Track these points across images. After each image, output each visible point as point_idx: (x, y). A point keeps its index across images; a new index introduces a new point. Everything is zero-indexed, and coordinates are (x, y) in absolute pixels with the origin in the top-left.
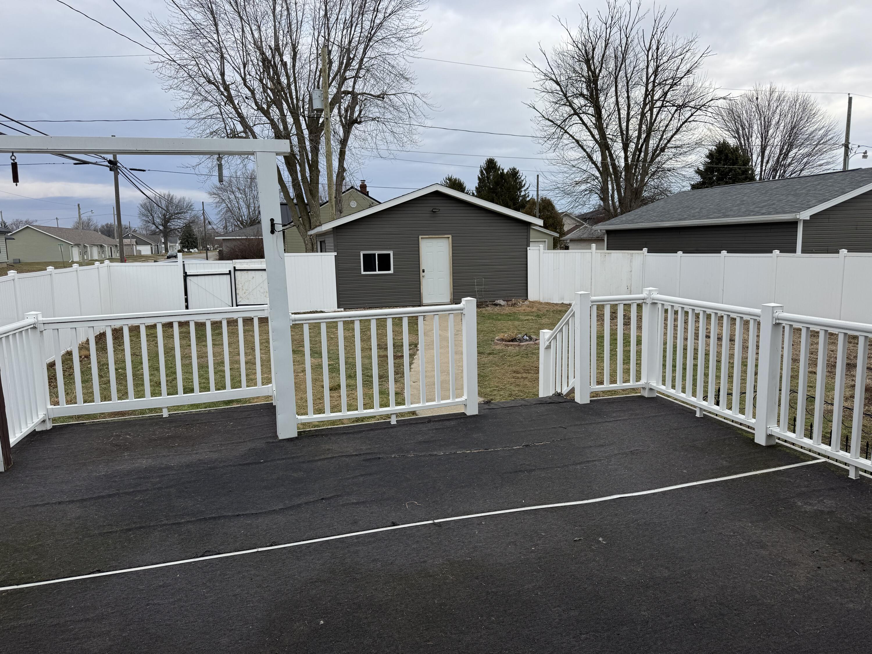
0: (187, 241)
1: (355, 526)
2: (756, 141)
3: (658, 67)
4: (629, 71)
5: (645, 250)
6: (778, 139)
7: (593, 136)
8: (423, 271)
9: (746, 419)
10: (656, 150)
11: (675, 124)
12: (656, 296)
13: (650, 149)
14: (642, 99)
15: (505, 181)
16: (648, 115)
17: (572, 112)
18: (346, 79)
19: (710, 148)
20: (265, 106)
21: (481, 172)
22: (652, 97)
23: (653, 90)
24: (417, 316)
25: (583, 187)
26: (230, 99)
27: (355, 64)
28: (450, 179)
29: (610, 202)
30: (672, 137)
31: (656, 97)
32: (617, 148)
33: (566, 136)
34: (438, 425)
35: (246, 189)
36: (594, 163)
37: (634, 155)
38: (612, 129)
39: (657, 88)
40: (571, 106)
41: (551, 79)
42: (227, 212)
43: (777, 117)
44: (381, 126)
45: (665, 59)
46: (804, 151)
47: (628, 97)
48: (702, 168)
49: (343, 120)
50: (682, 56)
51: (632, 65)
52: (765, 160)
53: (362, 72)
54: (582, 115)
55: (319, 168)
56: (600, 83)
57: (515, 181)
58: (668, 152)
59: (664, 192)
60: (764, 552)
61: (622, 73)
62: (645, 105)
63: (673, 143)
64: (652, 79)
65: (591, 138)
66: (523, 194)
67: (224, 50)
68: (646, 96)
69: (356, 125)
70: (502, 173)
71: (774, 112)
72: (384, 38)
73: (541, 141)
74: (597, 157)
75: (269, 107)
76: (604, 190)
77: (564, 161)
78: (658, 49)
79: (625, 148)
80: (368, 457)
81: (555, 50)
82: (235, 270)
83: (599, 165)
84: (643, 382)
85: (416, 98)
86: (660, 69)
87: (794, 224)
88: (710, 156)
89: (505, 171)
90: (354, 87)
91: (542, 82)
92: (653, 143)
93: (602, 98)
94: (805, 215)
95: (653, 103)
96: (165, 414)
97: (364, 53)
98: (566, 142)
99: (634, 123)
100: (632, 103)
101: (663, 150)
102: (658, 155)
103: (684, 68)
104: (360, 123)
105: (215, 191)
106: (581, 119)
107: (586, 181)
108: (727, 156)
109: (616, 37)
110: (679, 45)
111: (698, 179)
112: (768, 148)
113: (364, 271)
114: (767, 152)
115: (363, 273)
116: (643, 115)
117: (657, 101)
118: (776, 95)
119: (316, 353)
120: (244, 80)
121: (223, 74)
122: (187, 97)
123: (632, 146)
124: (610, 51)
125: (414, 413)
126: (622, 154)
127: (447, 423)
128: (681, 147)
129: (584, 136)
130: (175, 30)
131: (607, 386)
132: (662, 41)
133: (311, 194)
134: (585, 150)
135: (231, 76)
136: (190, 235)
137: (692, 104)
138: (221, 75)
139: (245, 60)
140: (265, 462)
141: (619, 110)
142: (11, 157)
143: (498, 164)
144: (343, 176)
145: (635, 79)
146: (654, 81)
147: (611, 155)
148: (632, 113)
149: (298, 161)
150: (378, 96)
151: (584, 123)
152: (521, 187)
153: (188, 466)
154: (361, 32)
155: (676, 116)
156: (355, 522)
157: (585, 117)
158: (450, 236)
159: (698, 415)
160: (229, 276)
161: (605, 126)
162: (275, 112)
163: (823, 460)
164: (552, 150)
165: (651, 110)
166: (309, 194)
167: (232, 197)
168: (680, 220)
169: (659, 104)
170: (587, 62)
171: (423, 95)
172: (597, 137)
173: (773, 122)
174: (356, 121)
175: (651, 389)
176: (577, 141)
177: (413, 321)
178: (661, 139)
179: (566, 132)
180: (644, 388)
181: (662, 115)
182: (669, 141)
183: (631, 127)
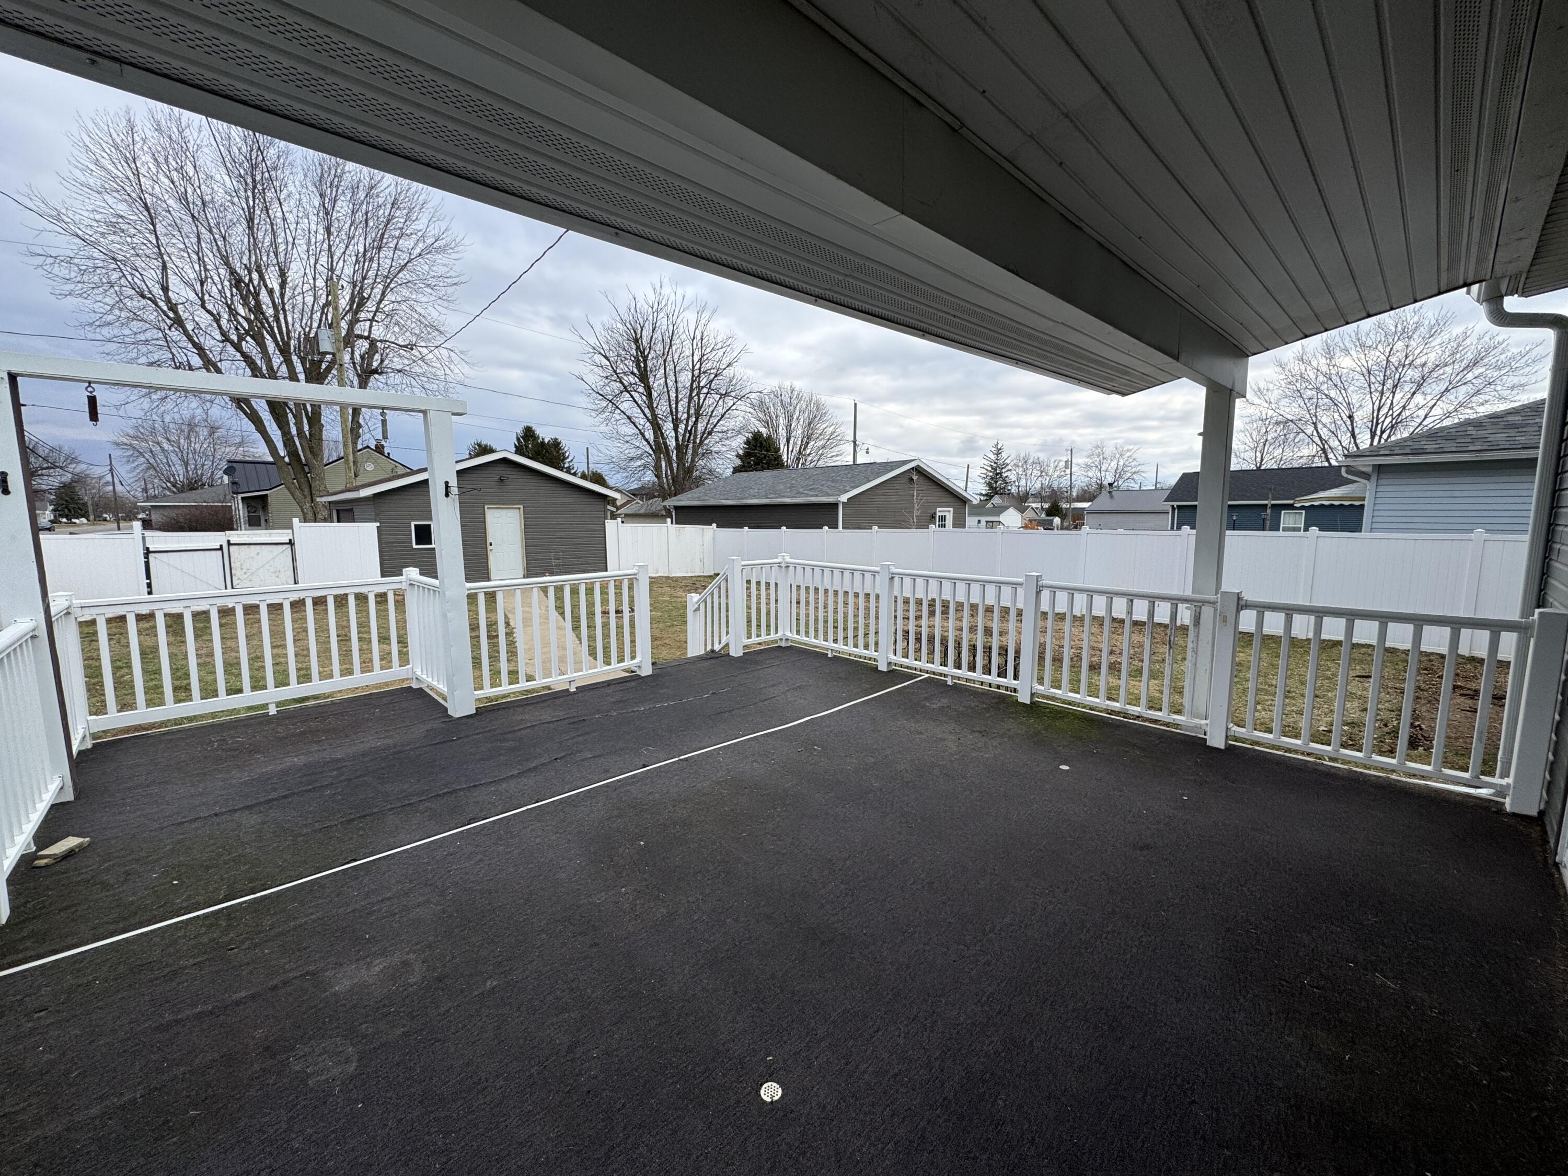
0: (66, 507)
1: (607, 774)
2: (782, 432)
3: (703, 356)
4: (676, 357)
5: (714, 525)
6: (800, 432)
7: (645, 415)
8: (491, 544)
9: (871, 653)
10: (704, 433)
11: (720, 410)
12: (788, 559)
13: (699, 432)
14: (689, 384)
15: (547, 451)
16: (696, 398)
17: (622, 388)
18: (358, 321)
19: (747, 435)
20: (234, 338)
21: (518, 439)
22: (699, 383)
23: (699, 376)
24: (495, 592)
25: (639, 463)
26: (178, 322)
27: (371, 305)
28: (479, 445)
29: (665, 480)
30: (718, 422)
31: (702, 384)
32: (668, 427)
33: (618, 411)
34: (619, 687)
35: (182, 441)
36: (647, 440)
37: (684, 436)
38: (662, 409)
39: (703, 376)
40: (621, 382)
41: (600, 353)
42: (148, 469)
43: (797, 413)
44: (407, 380)
45: (708, 350)
46: (820, 443)
47: (676, 382)
48: (741, 452)
49: (359, 368)
50: (724, 350)
51: (679, 351)
52: (790, 449)
53: (379, 316)
54: (633, 393)
55: (323, 422)
56: (649, 364)
57: (558, 452)
58: (715, 437)
59: (711, 472)
60: (924, 737)
61: (669, 358)
62: (692, 390)
63: (718, 429)
64: (697, 366)
65: (642, 415)
66: (566, 465)
67: (166, 258)
68: (693, 381)
69: (376, 376)
70: (543, 443)
71: (795, 408)
72: (409, 282)
73: (593, 414)
74: (650, 435)
75: (241, 338)
76: (657, 467)
77: (618, 436)
78: (702, 339)
79: (676, 429)
80: (572, 720)
81: (604, 326)
82: (229, 544)
83: (652, 442)
84: (780, 634)
85: (452, 354)
86: (705, 357)
87: (835, 505)
88: (748, 442)
89: (546, 441)
90: (370, 332)
91: (590, 355)
92: (701, 427)
93: (651, 380)
94: (844, 498)
95: (700, 388)
96: (272, 711)
97: (383, 294)
98: (618, 417)
99: (683, 405)
100: (679, 385)
101: (710, 433)
102: (706, 438)
103: (725, 361)
104: (381, 373)
105: (125, 440)
106: (632, 397)
107: (640, 458)
108: (761, 443)
109: (663, 323)
110: (719, 339)
111: (738, 462)
112: (792, 439)
113: (417, 544)
114: (791, 442)
115: (415, 546)
116: (691, 398)
117: (703, 387)
118: (796, 393)
119: (384, 639)
120: (202, 299)
121: (165, 289)
122: (102, 310)
123: (682, 427)
124: (657, 335)
125: (549, 688)
126: (673, 434)
127: (628, 684)
128: (726, 432)
129: (635, 412)
130: (77, 217)
131: (754, 639)
132: (705, 334)
133: (311, 452)
134: (637, 427)
135: (180, 292)
136: (72, 499)
137: (733, 394)
138: (162, 289)
139: (203, 276)
140: (458, 739)
141: (668, 392)
142: (86, 388)
143: (537, 432)
144: (358, 432)
145: (682, 364)
146: (700, 369)
147: (662, 434)
148: (680, 396)
149: (291, 410)
150: (406, 346)
151: (635, 401)
152: (565, 458)
153: (364, 755)
154: (378, 270)
155: (721, 403)
156: (607, 771)
157: (636, 395)
158: (521, 507)
159: (830, 656)
160: (220, 552)
161: (655, 405)
162: (249, 345)
163: (927, 675)
164: (604, 425)
165: (698, 394)
166: (308, 452)
167: (156, 449)
168: (742, 499)
169: (705, 390)
170: (636, 341)
171: (462, 352)
172: (649, 415)
173: (795, 417)
174: (375, 371)
175: (787, 640)
176: (629, 418)
177: (491, 597)
178: (707, 424)
179: (617, 407)
180: (781, 639)
181: (709, 401)
182: (715, 426)
183: (680, 408)
